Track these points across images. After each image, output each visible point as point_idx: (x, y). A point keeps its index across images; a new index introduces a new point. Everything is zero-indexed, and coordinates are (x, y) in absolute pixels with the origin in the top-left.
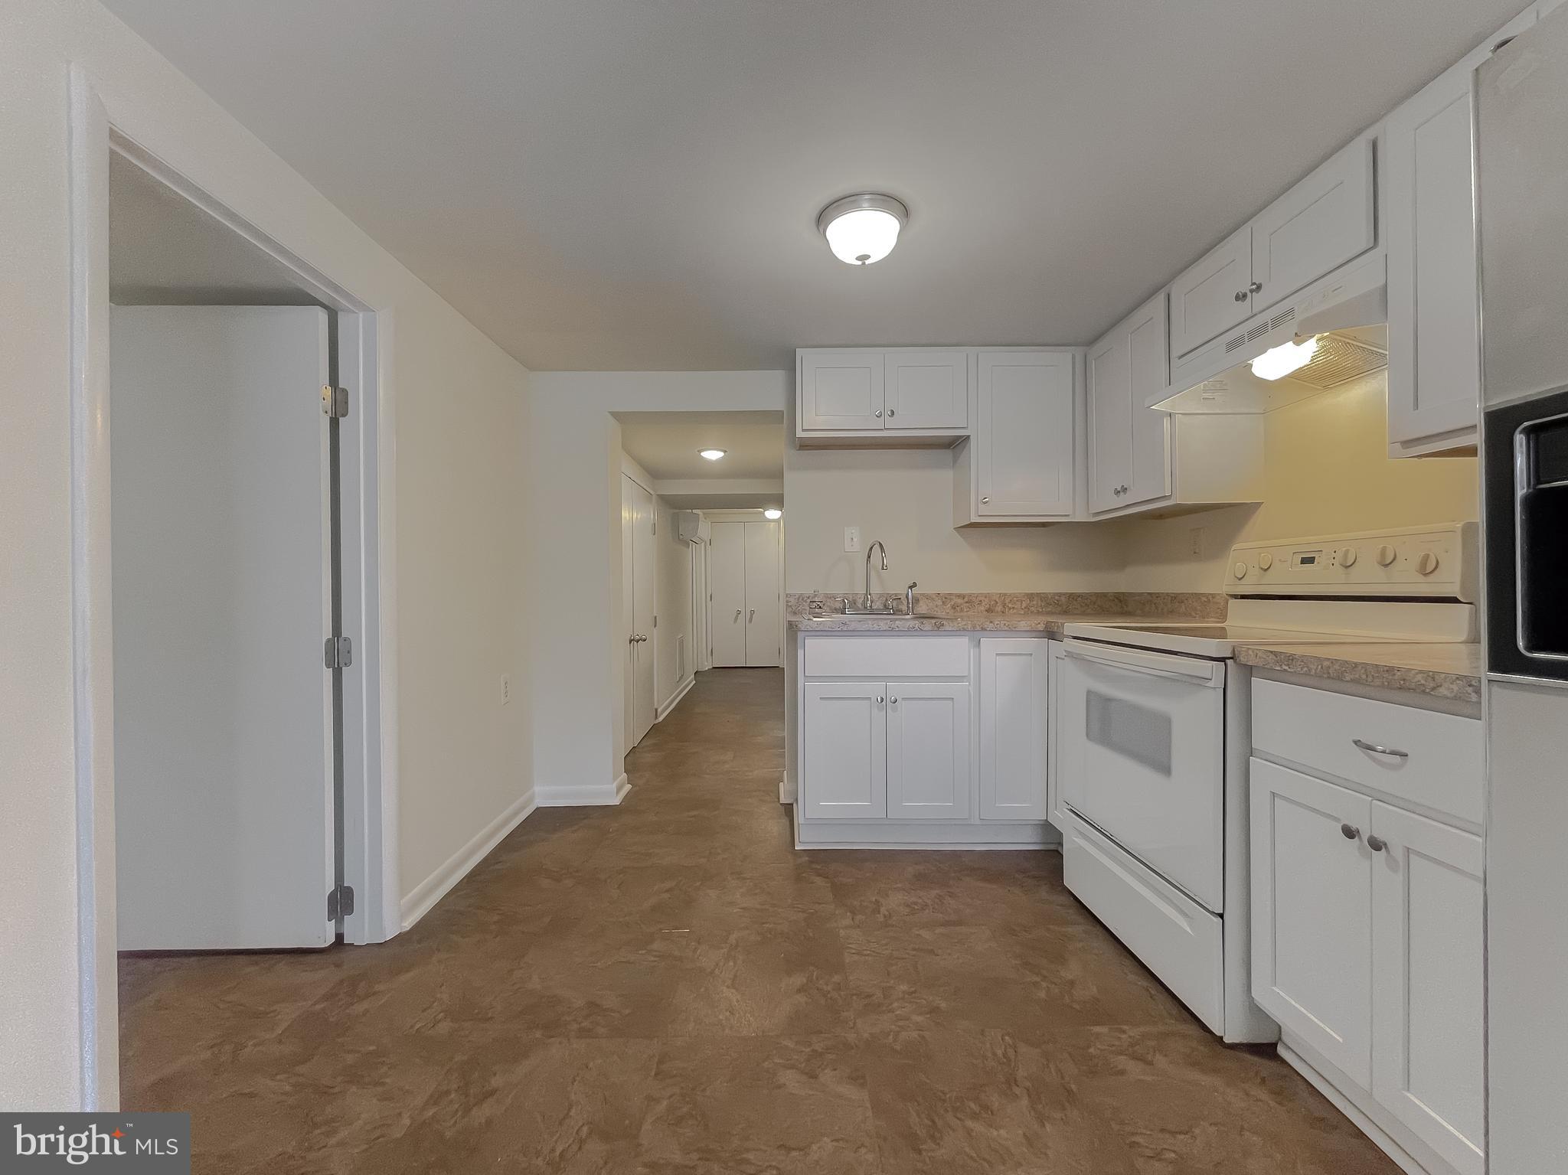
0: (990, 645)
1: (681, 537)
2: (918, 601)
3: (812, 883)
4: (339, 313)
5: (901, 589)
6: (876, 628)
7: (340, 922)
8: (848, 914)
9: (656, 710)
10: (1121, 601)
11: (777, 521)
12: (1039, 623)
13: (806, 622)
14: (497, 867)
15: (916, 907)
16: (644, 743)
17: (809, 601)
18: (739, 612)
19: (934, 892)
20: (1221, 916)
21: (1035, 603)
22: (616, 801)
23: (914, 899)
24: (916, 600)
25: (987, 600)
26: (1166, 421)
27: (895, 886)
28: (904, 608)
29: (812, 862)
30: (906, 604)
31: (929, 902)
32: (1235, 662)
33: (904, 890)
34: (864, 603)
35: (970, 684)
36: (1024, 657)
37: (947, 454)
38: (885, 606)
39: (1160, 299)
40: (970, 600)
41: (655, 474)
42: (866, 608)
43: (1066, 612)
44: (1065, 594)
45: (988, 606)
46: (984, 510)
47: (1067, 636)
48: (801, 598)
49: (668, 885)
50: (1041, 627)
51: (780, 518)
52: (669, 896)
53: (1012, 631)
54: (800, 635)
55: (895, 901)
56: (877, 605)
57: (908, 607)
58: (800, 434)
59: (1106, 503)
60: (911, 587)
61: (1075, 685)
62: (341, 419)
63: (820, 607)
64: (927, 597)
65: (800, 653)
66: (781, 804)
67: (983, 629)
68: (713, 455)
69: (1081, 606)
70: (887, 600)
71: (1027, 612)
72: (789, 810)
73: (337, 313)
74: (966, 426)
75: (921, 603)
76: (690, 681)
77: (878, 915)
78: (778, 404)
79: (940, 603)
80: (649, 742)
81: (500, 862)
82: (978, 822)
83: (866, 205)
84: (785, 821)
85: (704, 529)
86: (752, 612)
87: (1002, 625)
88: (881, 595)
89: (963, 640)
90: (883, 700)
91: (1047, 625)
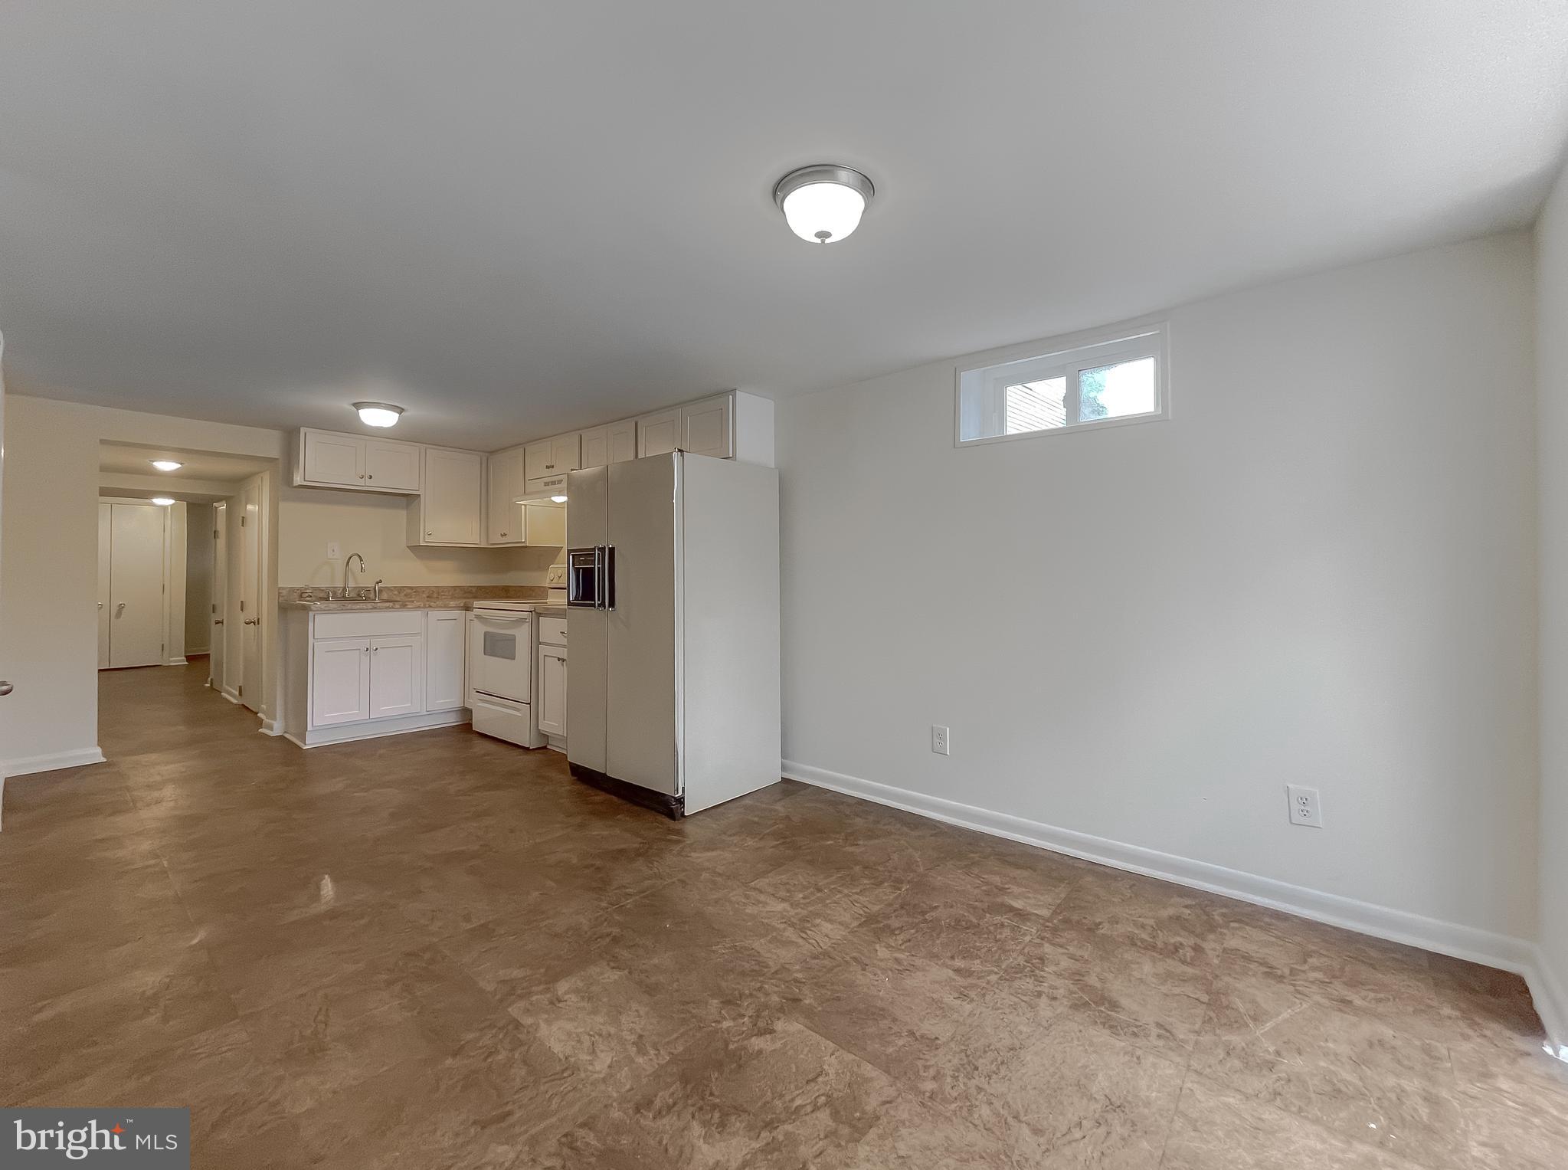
0: (435, 614)
5: (370, 584)
12: (461, 603)
17: (299, 592)
20: (530, 704)
21: (457, 592)
22: (102, 759)
24: (380, 591)
26: (523, 506)
28: (374, 596)
30: (373, 593)
32: (536, 612)
34: (343, 593)
35: (422, 637)
36: (452, 620)
37: (405, 504)
38: (356, 595)
39: (521, 450)
40: (416, 591)
42: (343, 597)
43: (476, 598)
44: (474, 587)
45: (428, 594)
46: (428, 539)
47: (475, 608)
48: (292, 590)
50: (462, 605)
53: (446, 607)
54: (311, 614)
56: (352, 594)
57: (378, 596)
58: (300, 481)
59: (497, 541)
60: (378, 583)
61: (479, 631)
63: (310, 597)
64: (389, 589)
67: (430, 606)
70: (360, 591)
71: (453, 598)
74: (418, 488)
75: (384, 593)
79: (398, 592)
82: (426, 713)
83: (382, 407)
87: (439, 604)
88: (356, 588)
89: (418, 613)
90: (367, 649)
91: (465, 603)
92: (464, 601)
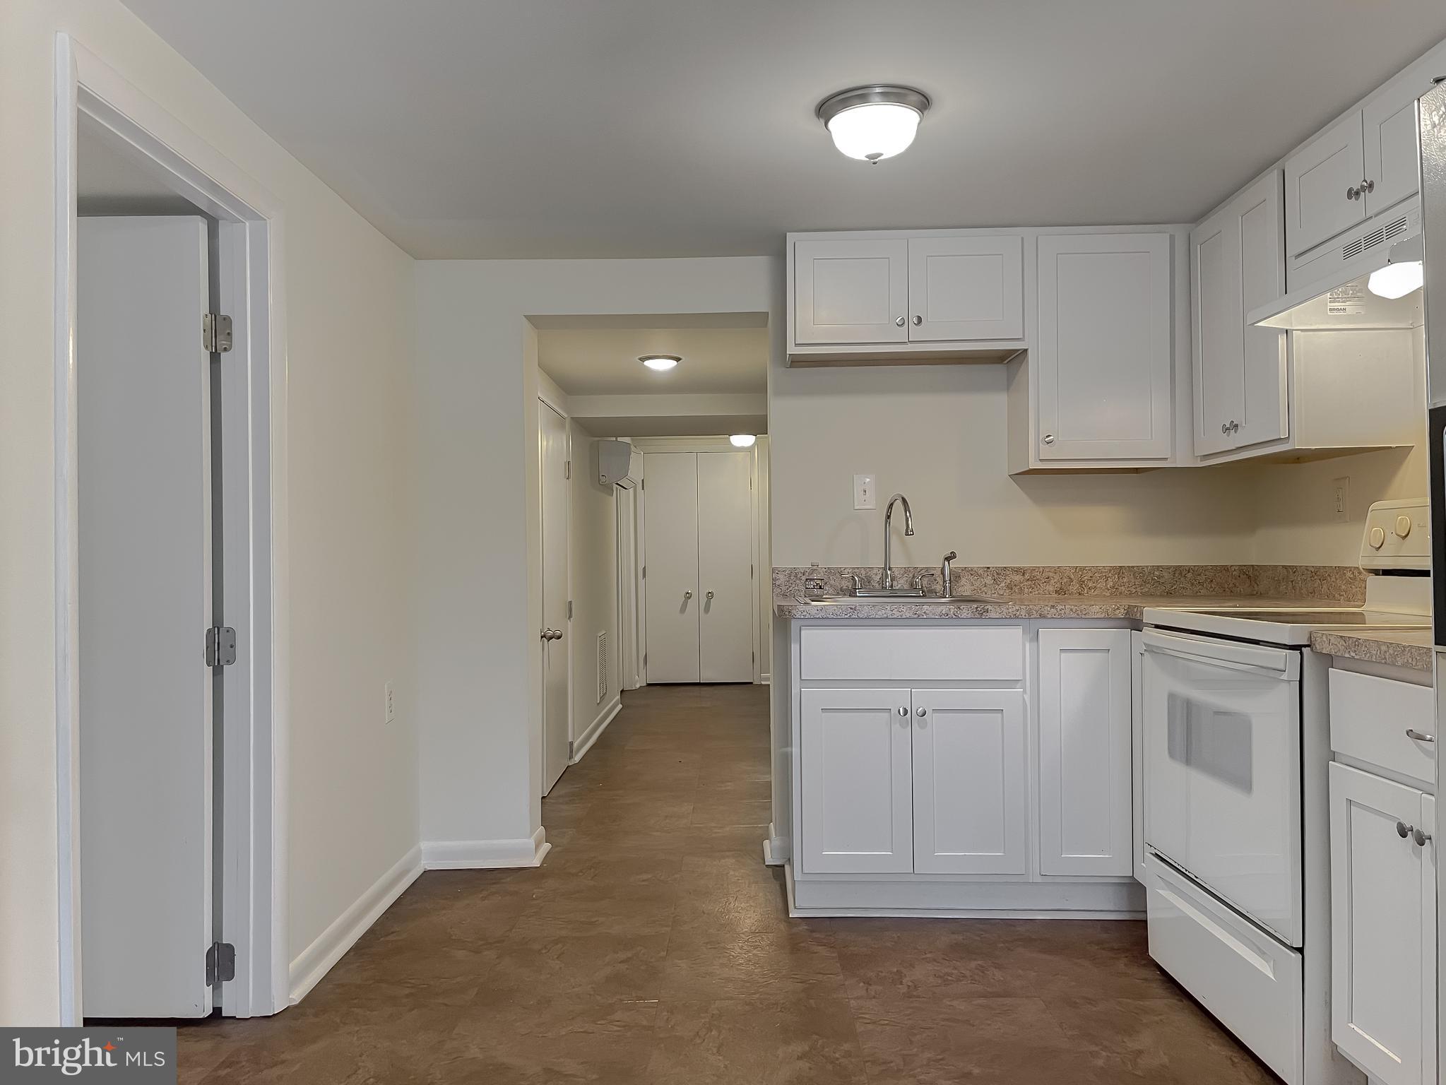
0: (1053, 637)
1: (603, 479)
2: (958, 577)
3: (816, 953)
4: (220, 221)
5: (936, 562)
6: (897, 614)
7: (217, 989)
8: (862, 984)
9: (571, 744)
10: (1249, 577)
11: (749, 450)
12: (1121, 607)
13: (802, 607)
14: (391, 938)
15: (950, 978)
16: (554, 794)
17: (804, 578)
18: (688, 596)
19: (973, 964)
20: (1301, 950)
21: (1125, 580)
22: (536, 862)
23: (949, 970)
24: (956, 576)
25: (1057, 577)
26: (1282, 340)
27: (924, 957)
28: (939, 588)
29: (812, 931)
30: (940, 580)
31: (968, 973)
32: (1312, 650)
33: (935, 960)
34: (882, 580)
35: (1025, 692)
36: (1098, 654)
37: (999, 371)
38: (912, 585)
39: (1273, 177)
40: (1035, 576)
41: (567, 387)
42: (884, 588)
44: (1169, 568)
45: (1058, 585)
46: (1046, 452)
47: (1148, 625)
48: (793, 574)
49: (622, 956)
50: (1121, 613)
51: (752, 446)
52: (627, 966)
53: (1082, 618)
54: (794, 625)
55: (921, 973)
56: (901, 584)
57: (945, 587)
58: (792, 350)
59: (1213, 443)
60: (948, 559)
61: (1158, 689)
62: (223, 355)
63: (820, 588)
64: (971, 571)
65: (794, 648)
66: (767, 866)
67: (1042, 616)
68: (661, 366)
69: (1193, 584)
70: (914, 577)
72: (778, 872)
73: (217, 221)
74: (1021, 337)
75: (963, 581)
76: (614, 705)
77: (900, 986)
78: (760, 302)
79: (989, 580)
80: (562, 790)
81: (393, 933)
82: (1039, 879)
83: (877, 99)
84: (776, 886)
85: (636, 467)
86: (710, 595)
87: (1067, 611)
88: (906, 570)
89: (1014, 634)
90: (906, 712)
91: (1129, 610)
92: (1127, 602)
